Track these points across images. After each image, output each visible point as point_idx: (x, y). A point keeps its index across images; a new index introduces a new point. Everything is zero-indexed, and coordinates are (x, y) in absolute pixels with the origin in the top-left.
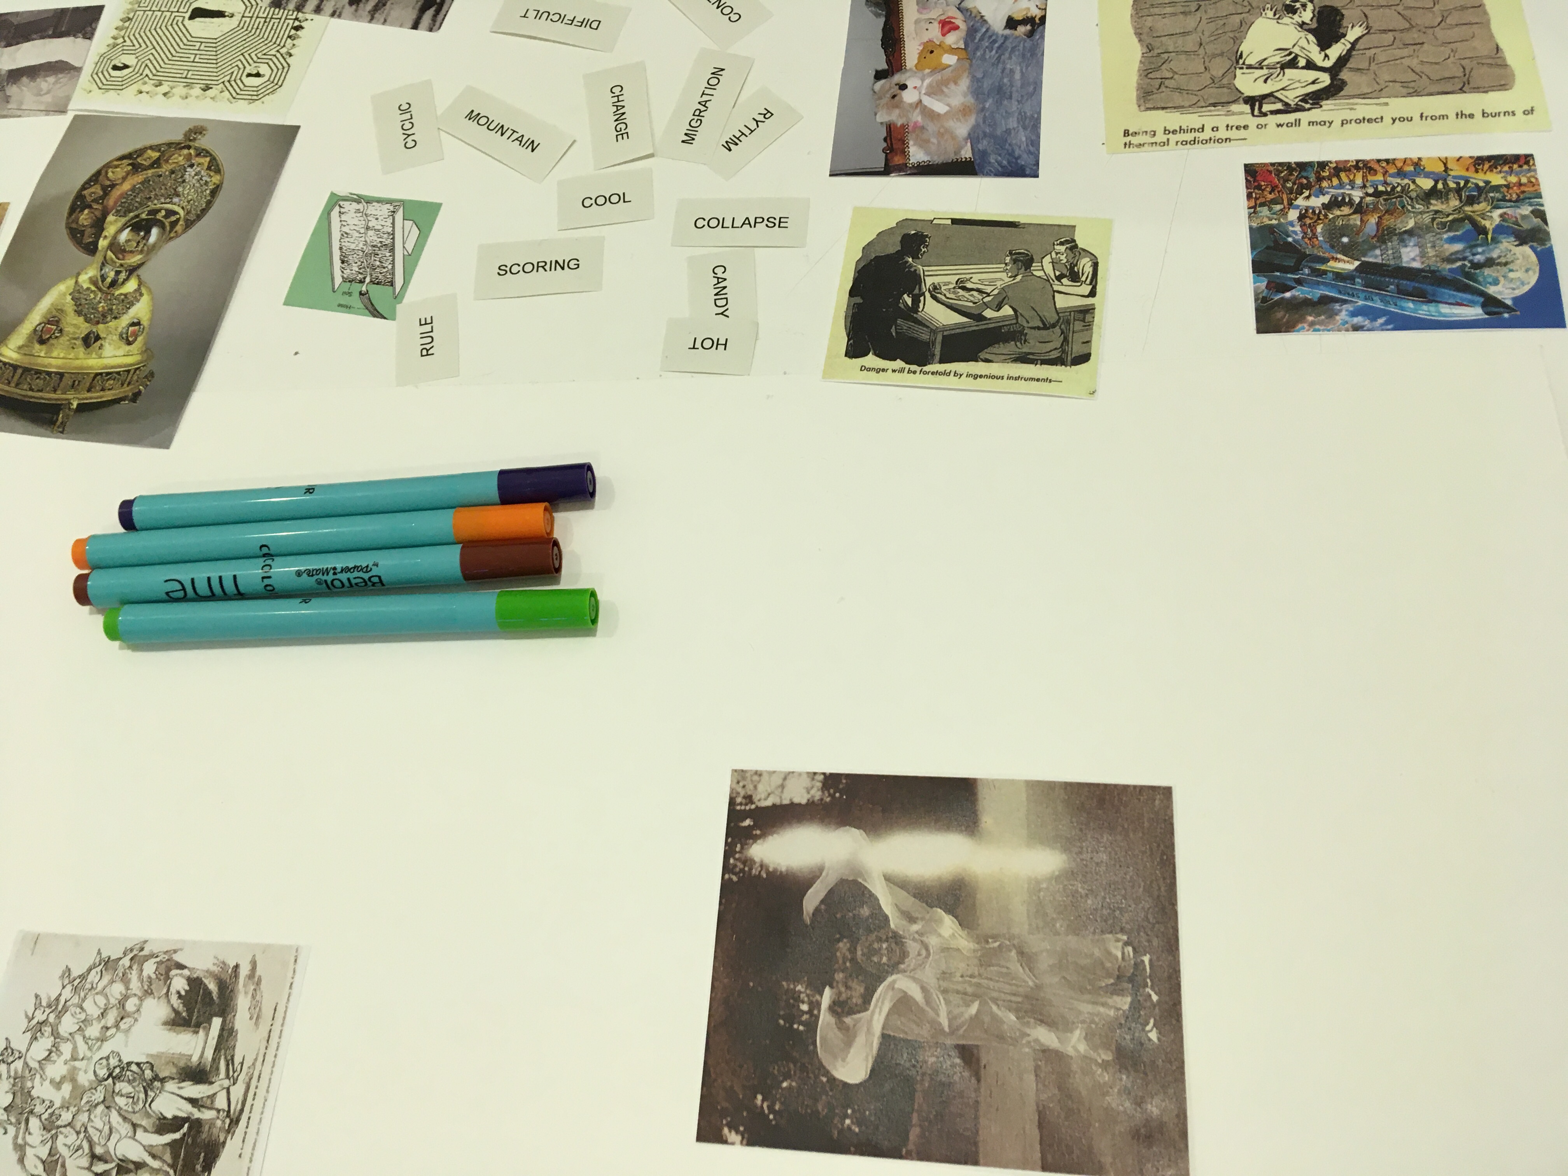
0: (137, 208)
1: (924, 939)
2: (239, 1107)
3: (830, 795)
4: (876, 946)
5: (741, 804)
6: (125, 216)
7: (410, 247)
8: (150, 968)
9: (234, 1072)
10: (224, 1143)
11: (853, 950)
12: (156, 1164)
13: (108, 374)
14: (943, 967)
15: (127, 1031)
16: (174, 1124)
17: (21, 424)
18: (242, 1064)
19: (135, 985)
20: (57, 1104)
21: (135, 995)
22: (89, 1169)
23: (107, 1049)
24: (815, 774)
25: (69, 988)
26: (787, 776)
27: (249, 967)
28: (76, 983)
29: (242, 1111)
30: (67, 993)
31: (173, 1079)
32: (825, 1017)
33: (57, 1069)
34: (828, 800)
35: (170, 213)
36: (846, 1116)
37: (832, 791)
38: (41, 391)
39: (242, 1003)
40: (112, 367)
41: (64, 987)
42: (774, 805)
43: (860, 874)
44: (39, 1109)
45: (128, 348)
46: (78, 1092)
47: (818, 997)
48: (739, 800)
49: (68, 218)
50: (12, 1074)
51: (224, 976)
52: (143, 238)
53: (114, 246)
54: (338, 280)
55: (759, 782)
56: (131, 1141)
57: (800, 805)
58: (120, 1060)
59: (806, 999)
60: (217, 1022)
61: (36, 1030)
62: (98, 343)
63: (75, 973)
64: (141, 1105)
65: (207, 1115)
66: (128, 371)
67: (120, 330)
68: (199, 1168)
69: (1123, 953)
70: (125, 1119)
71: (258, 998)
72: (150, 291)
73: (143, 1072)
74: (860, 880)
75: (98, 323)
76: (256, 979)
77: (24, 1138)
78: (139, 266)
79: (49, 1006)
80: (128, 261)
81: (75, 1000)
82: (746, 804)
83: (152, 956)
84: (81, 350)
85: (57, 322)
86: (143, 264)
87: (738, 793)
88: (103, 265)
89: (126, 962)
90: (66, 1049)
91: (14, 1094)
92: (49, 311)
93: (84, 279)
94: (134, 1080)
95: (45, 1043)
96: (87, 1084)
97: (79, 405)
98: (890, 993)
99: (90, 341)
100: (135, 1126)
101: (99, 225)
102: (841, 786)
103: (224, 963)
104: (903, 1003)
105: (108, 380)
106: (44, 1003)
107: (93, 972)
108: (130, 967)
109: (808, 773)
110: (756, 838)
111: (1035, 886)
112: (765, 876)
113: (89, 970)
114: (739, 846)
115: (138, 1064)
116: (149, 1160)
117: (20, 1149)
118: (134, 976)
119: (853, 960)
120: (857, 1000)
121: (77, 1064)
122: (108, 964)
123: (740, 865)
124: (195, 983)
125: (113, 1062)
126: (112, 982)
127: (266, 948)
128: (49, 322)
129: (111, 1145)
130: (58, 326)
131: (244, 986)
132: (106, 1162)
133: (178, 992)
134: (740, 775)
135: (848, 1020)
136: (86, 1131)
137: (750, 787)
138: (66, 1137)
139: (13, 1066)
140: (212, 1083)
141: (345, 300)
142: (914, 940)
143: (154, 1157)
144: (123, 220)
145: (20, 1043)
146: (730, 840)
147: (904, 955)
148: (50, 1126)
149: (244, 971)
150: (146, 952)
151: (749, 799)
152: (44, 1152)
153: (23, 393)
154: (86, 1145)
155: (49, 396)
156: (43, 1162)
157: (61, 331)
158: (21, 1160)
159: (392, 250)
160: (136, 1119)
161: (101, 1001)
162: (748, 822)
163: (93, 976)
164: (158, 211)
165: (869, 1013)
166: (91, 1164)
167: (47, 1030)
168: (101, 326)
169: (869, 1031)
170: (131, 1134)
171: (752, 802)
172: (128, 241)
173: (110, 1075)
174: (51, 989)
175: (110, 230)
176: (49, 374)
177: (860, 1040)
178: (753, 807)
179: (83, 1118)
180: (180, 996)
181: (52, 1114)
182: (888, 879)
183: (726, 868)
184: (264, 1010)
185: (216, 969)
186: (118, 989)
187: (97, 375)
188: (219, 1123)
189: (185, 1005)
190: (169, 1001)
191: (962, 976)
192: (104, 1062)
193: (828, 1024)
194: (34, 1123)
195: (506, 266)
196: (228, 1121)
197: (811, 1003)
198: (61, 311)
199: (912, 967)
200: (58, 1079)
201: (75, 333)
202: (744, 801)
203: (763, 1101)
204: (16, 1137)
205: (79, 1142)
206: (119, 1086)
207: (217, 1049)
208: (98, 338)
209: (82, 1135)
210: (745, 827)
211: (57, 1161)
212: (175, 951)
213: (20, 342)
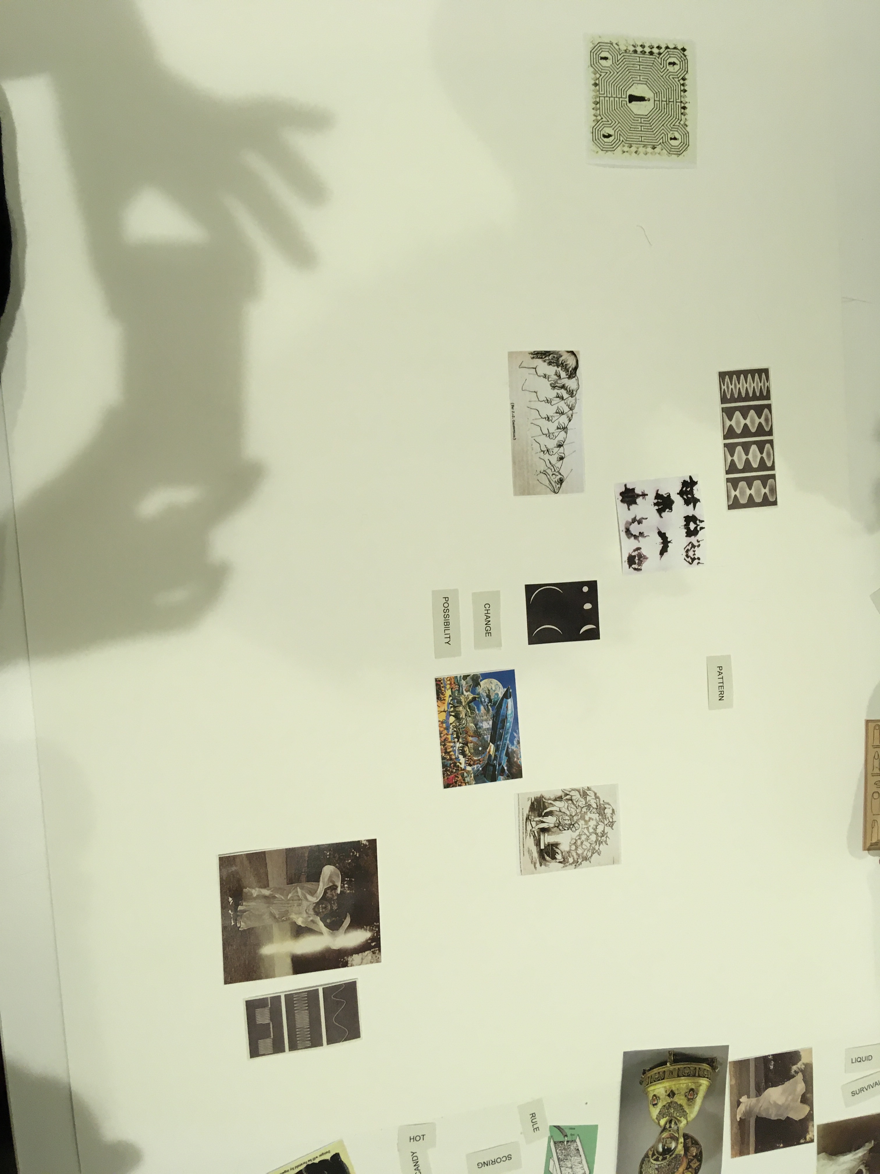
0: (672, 1159)
1: (307, 915)
2: (527, 823)
3: (345, 959)
4: (324, 910)
5: (376, 950)
6: (676, 1155)
7: (551, 1162)
8: (571, 860)
9: (532, 833)
10: (529, 812)
11: (332, 907)
12: (550, 802)
13: (659, 1080)
14: (300, 907)
15: (572, 839)
16: (547, 814)
17: (687, 1052)
18: (530, 836)
19: (574, 854)
20: (588, 813)
21: (573, 851)
22: (572, 796)
23: (577, 832)
24: (351, 966)
25: (597, 849)
26: (361, 964)
27: (536, 866)
28: (595, 852)
29: (526, 822)
30: (597, 847)
31: (552, 828)
32: (339, 884)
33: (592, 823)
34: (345, 958)
35: (657, 1160)
36: (329, 855)
37: (344, 961)
38: (685, 1068)
39: (536, 855)
40: (658, 1083)
41: (599, 849)
42: (364, 952)
43: (331, 933)
44: (594, 810)
45: (655, 1093)
46: (583, 818)
47: (342, 890)
48: (378, 951)
49: (701, 1149)
50: (607, 819)
51: (544, 862)
52: (665, 1146)
53: (676, 1140)
54: (578, 1140)
55: (371, 959)
56: (560, 807)
57: (356, 954)
58: (571, 830)
59: (346, 888)
60: (542, 847)
61: (603, 834)
62: (668, 1093)
63: (596, 854)
64: (560, 818)
65: (537, 819)
66: (651, 1083)
67: (660, 1100)
68: (535, 803)
69: (240, 923)
70: (564, 813)
71: (531, 857)
72: (653, 1120)
73: (562, 828)
74: (331, 931)
75: (671, 1102)
76: (533, 863)
77: (597, 801)
78: (662, 1132)
79: (602, 842)
80: (667, 1133)
81: (593, 846)
82: (374, 950)
83: (571, 864)
84: (674, 1089)
85: (689, 1100)
86: (661, 1133)
87: (378, 954)
88: (678, 1129)
89: (580, 861)
90: (591, 830)
91: (604, 813)
92: (694, 1104)
93: (684, 1122)
94: (565, 825)
95: (600, 830)
96: (580, 820)
97: (667, 1064)
98: (317, 896)
99: (672, 1094)
100: (560, 811)
101: (686, 1149)
102: (341, 963)
103: (546, 866)
104: (313, 893)
105: (658, 1077)
106: (604, 843)
107: (590, 855)
108: (578, 859)
109: (353, 966)
110: (370, 939)
111: (270, 939)
112: (365, 926)
113: (592, 856)
114: (375, 935)
115: (565, 830)
116: (552, 802)
117: (596, 797)
118: (576, 857)
119: (331, 904)
120: (329, 891)
121: (586, 826)
122: (586, 859)
123: (374, 929)
124: (554, 858)
125: (574, 829)
126: (583, 853)
127: (533, 873)
128: (692, 1099)
129: (566, 805)
130: (688, 1098)
131: (536, 860)
132: (567, 799)
133: (558, 854)
134: (378, 961)
135: (331, 884)
136: (576, 807)
137: (374, 957)
138: (582, 804)
139: (608, 821)
140: (538, 829)
141: (572, 1132)
142: (311, 914)
143: (551, 803)
144: (676, 1153)
145: (608, 829)
146: (379, 937)
147: (314, 909)
148: (589, 806)
149: (538, 865)
150: (574, 865)
151: (374, 953)
152: (588, 798)
153: (691, 1066)
154: (575, 803)
155: (680, 1066)
156: (588, 795)
157: (686, 1096)
158: (595, 794)
159: (558, 1159)
160: (561, 814)
161: (584, 847)
162: (373, 944)
163: (589, 854)
164: (662, 1160)
165: (324, 888)
166: (571, 797)
167: (599, 834)
168: (669, 1101)
169: (324, 882)
170: (561, 809)
171: (373, 952)
172: (671, 1143)
173: (573, 825)
174: (602, 847)
175: (680, 1147)
176: (684, 1076)
177: (326, 879)
178: (372, 950)
179: (578, 811)
180: (557, 853)
181: (589, 810)
182: (321, 933)
183: (379, 927)
184: (527, 853)
185: (548, 863)
186: (580, 851)
187: (663, 1079)
188: (533, 817)
189: (555, 851)
190: (561, 851)
191: (294, 906)
192: (577, 828)
193: (337, 882)
194: (595, 806)
195: (508, 1159)
196: (530, 818)
197: (344, 887)
198: (689, 1105)
199: (311, 905)
200: (591, 820)
201: (680, 1096)
202: (376, 951)
203: (356, 855)
204: (599, 800)
205: (578, 803)
206: (570, 822)
207: (540, 839)
208: (669, 1095)
209: (577, 805)
210: (374, 942)
211: (583, 796)
212: (564, 867)
213: (701, 1088)
